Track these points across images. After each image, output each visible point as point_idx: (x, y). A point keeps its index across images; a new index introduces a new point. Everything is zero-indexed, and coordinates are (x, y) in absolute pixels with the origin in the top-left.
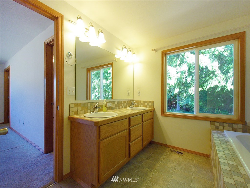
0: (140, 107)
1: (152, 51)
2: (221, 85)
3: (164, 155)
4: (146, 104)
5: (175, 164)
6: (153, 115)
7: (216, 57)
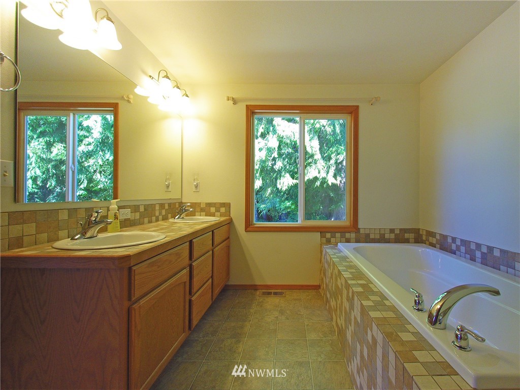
0: (199, 217)
1: (228, 100)
2: (321, 178)
3: (254, 305)
4: (213, 210)
5: (276, 314)
6: (229, 231)
7: (315, 132)
